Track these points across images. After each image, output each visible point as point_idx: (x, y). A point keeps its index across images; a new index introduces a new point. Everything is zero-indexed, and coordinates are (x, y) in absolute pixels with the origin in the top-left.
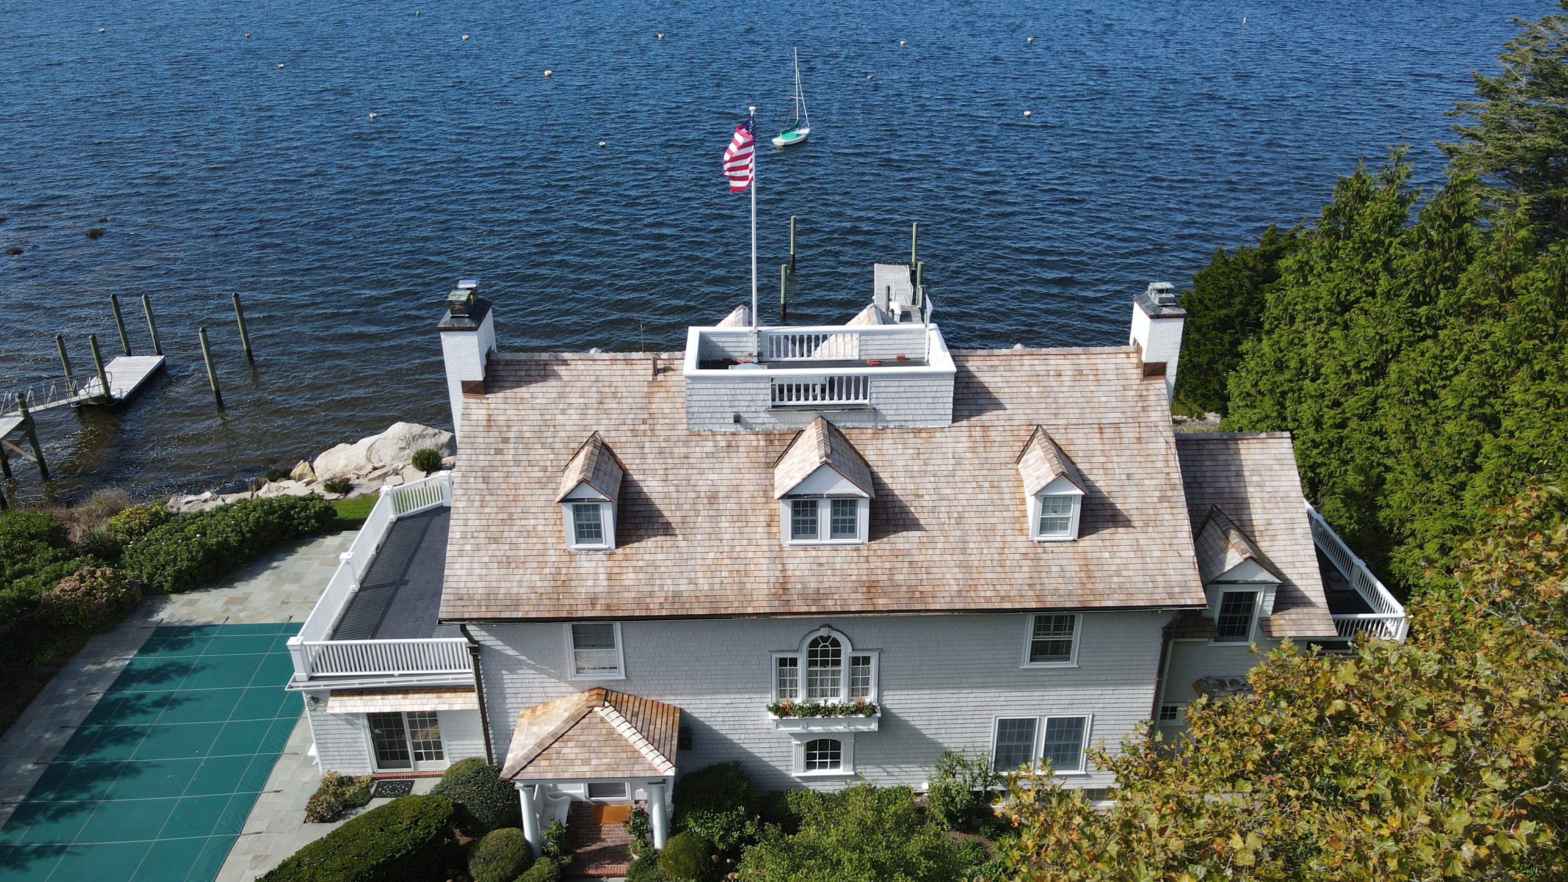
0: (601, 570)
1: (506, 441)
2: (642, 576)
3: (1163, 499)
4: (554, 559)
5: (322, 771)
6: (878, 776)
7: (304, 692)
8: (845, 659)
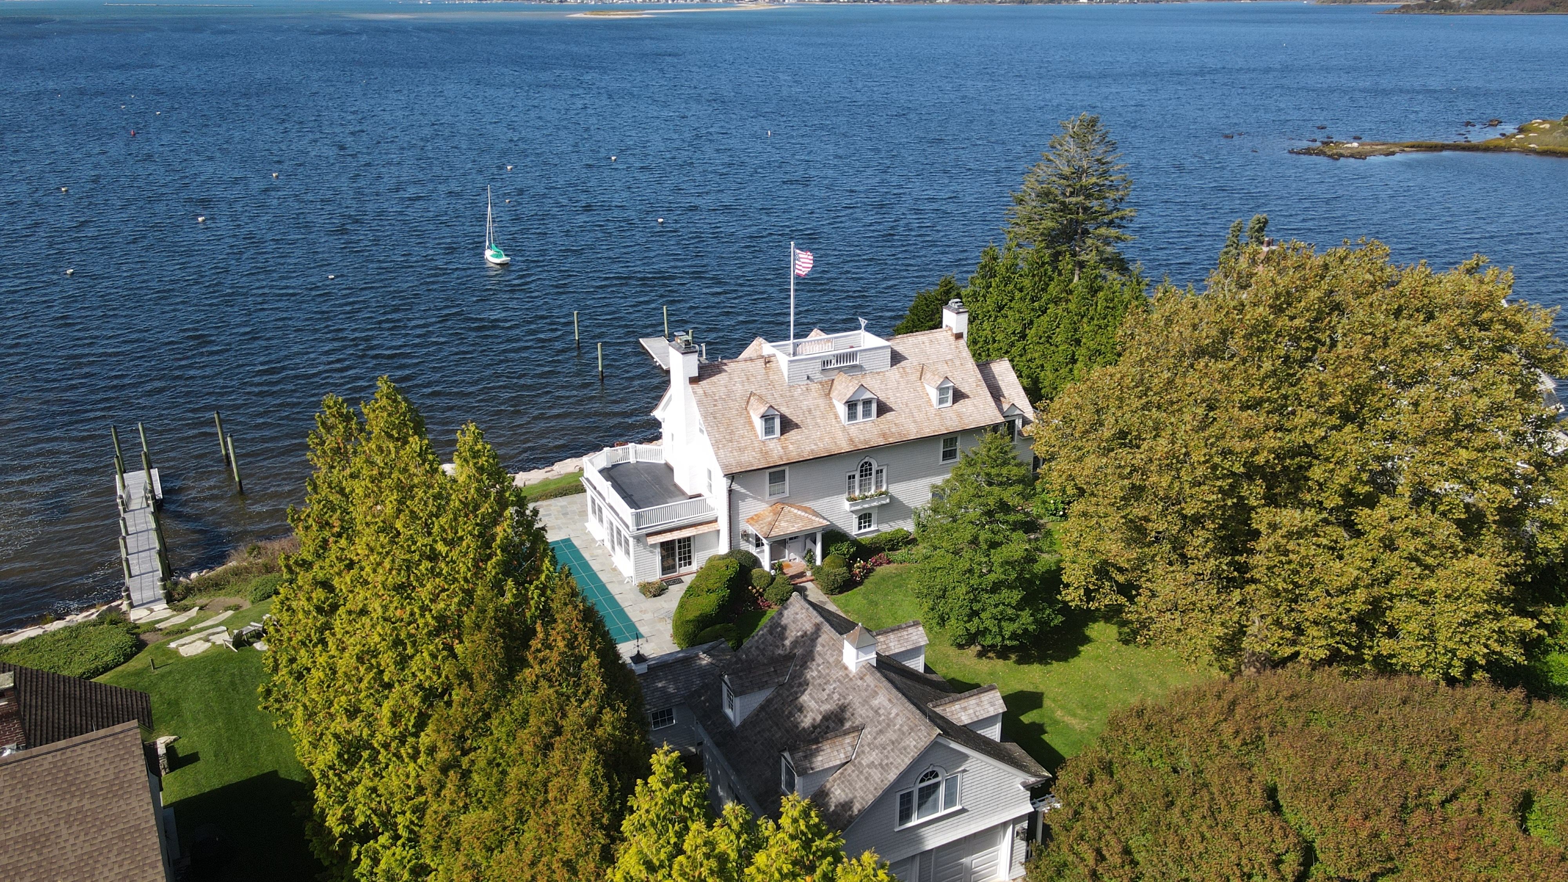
0: (778, 446)
1: (716, 401)
2: (795, 446)
3: (977, 386)
4: (757, 445)
5: (635, 582)
6: (887, 528)
7: (634, 537)
8: (874, 472)
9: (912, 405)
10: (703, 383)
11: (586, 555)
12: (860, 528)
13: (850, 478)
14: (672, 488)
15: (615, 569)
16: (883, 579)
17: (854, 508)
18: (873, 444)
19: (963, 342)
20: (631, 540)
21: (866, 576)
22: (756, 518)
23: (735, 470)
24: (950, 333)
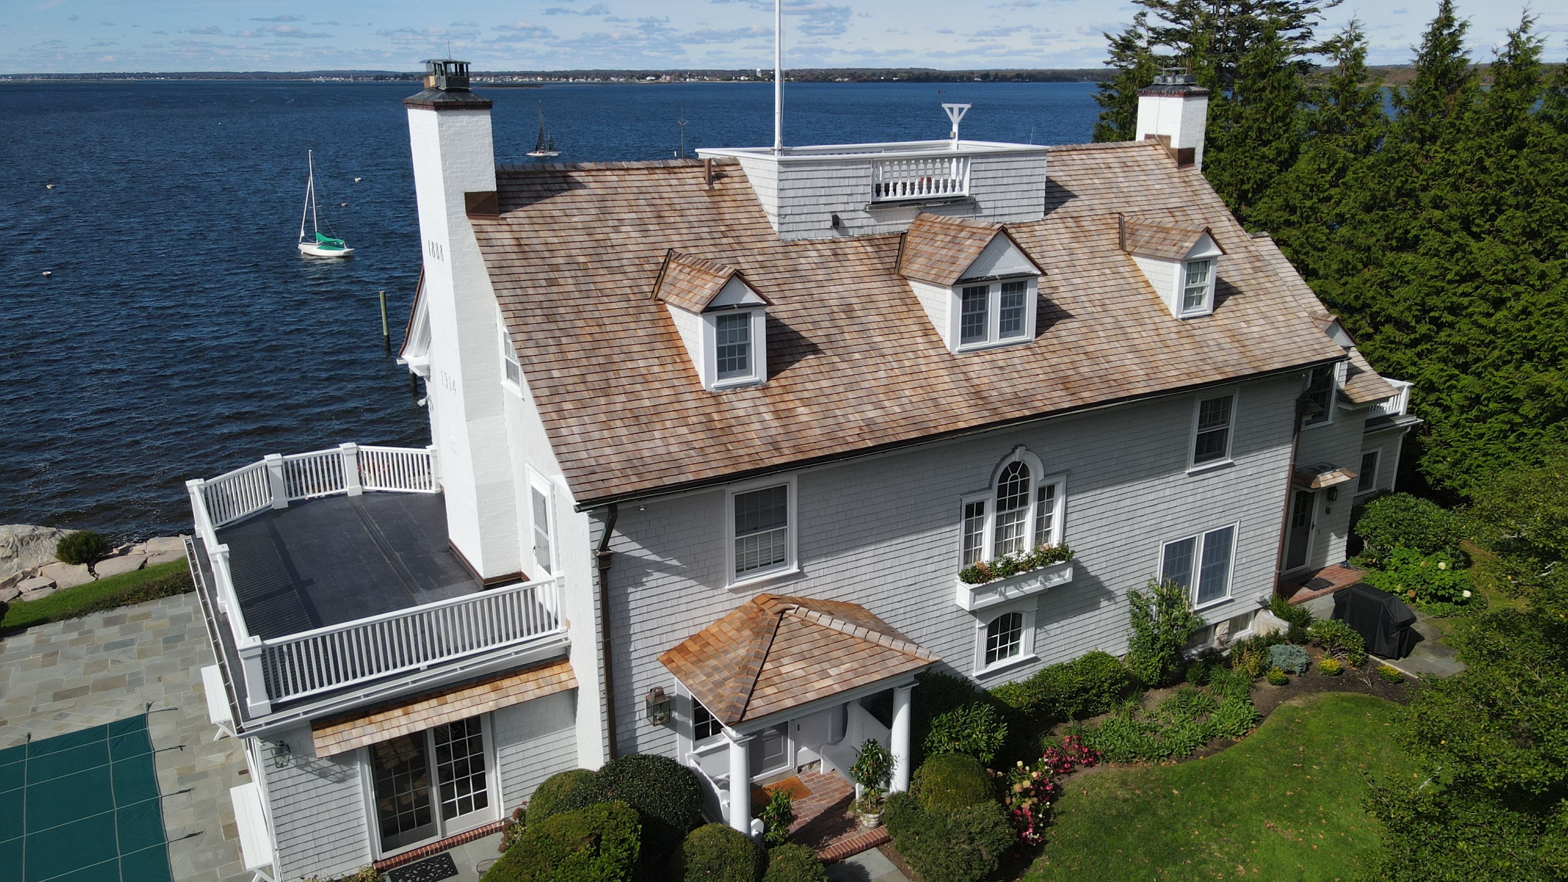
0: (762, 409)
1: (555, 268)
2: (816, 408)
4: (693, 404)
6: (1062, 650)
7: (264, 737)
8: (1032, 492)
9: (1116, 308)
10: (517, 216)
12: (990, 658)
13: (969, 511)
14: (440, 560)
17: (979, 603)
18: (1041, 405)
19: (1198, 173)
20: (256, 745)
21: (1049, 818)
22: (694, 648)
23: (618, 486)
24: (1161, 151)
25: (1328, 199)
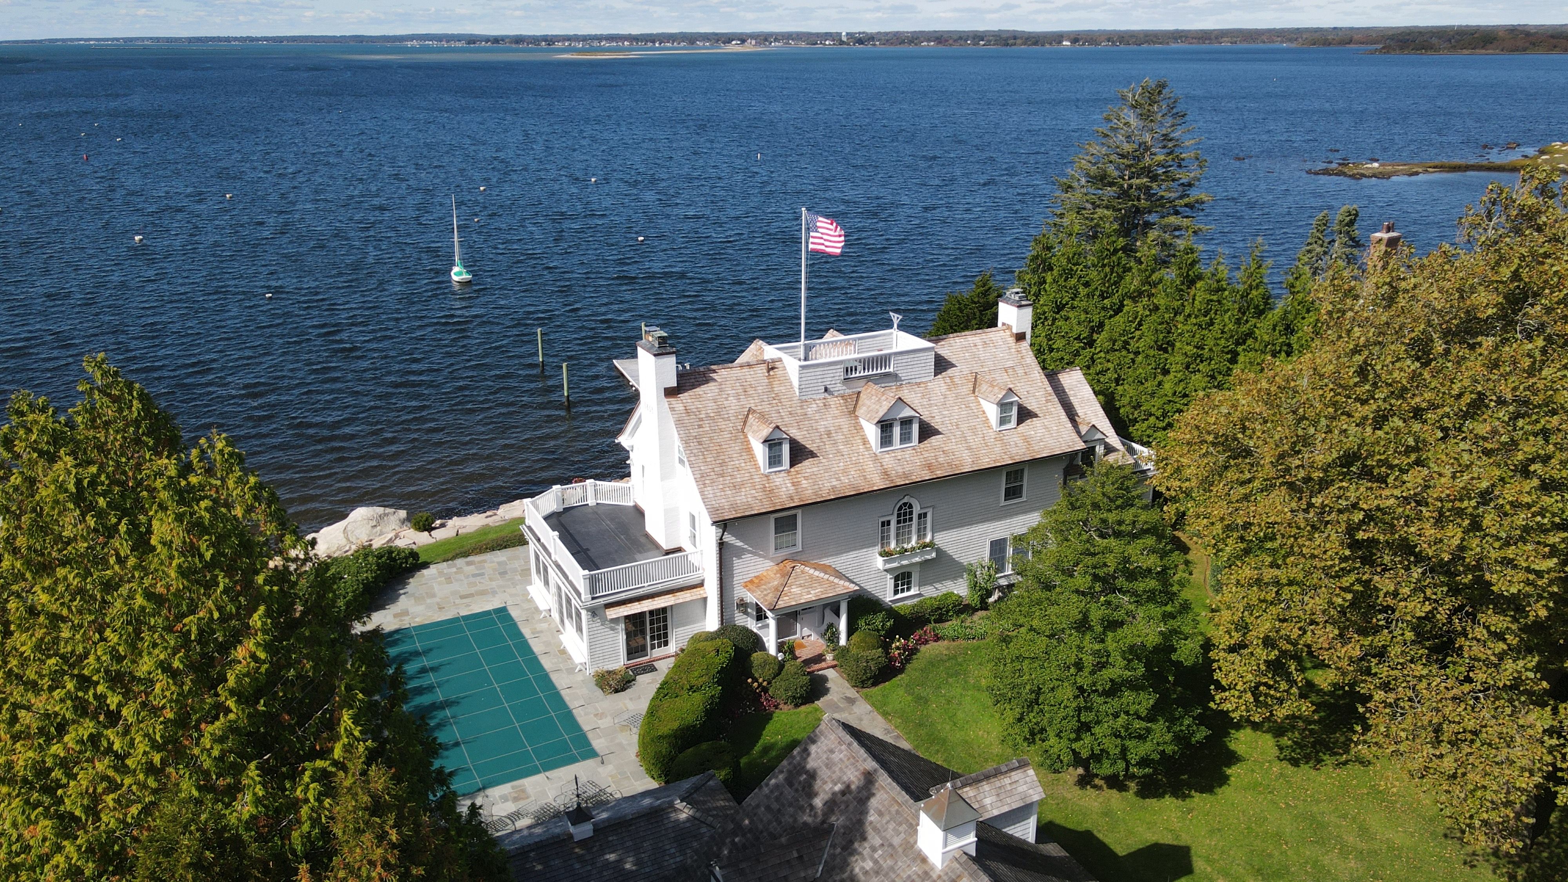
0: (787, 482)
1: (701, 420)
3: (1047, 401)
4: (758, 480)
5: (590, 671)
6: (931, 592)
7: (588, 610)
8: (915, 516)
9: (964, 427)
10: (685, 396)
11: (526, 631)
12: (896, 592)
13: (883, 524)
14: (643, 540)
15: (564, 652)
16: (933, 663)
17: (888, 566)
18: (915, 478)
19: (1025, 345)
20: (584, 613)
21: (908, 660)
22: (756, 581)
23: (728, 516)
24: (1008, 333)
25: (1133, 338)
